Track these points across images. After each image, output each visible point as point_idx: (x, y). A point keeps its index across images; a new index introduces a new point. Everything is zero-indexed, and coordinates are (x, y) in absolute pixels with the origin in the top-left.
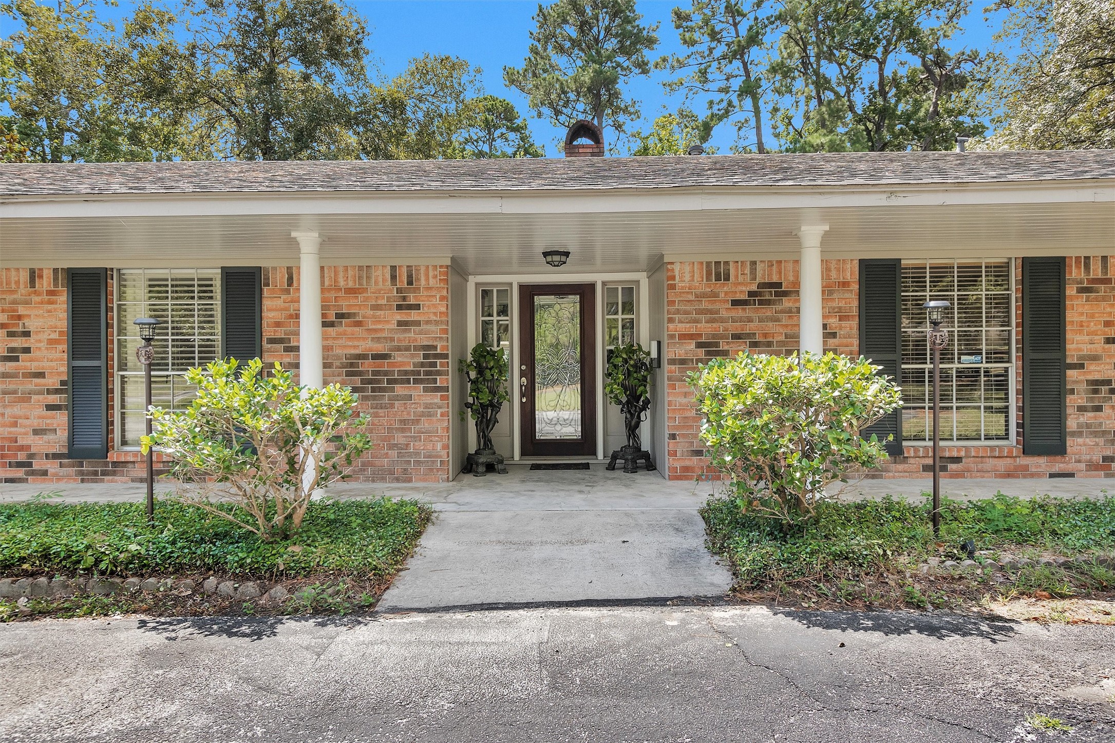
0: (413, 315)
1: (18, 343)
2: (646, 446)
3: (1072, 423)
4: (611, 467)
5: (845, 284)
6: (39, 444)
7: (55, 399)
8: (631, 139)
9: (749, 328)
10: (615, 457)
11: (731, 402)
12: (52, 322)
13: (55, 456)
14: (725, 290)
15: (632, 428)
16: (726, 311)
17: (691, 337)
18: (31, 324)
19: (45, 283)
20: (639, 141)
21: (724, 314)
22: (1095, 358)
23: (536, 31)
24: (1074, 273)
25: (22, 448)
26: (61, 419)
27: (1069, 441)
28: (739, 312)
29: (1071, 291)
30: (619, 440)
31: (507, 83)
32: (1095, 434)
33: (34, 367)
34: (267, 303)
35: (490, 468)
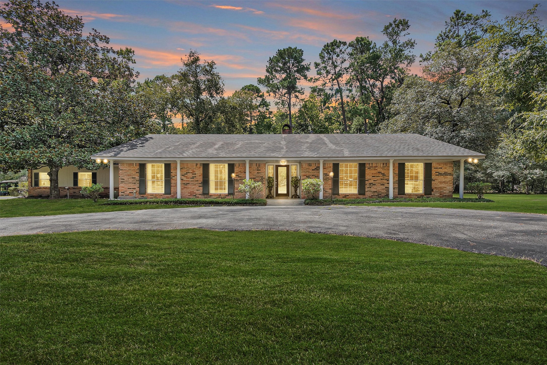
0: (259, 171)
1: (194, 176)
2: (298, 194)
3: (366, 190)
4: (292, 198)
5: (330, 167)
6: (197, 192)
7: (200, 185)
8: (301, 101)
9: (315, 174)
10: (293, 196)
11: (305, 184)
12: (200, 172)
13: (200, 194)
14: (311, 168)
15: (296, 191)
16: (311, 171)
17: (305, 175)
18: (196, 173)
19: (198, 166)
20: (304, 103)
21: (311, 172)
22: (370, 179)
23: (268, 65)
24: (367, 166)
25: (195, 193)
26: (201, 188)
27: (366, 193)
28: (313, 171)
29: (366, 168)
30: (294, 193)
31: (259, 83)
32: (370, 192)
33: (196, 179)
34: (235, 169)
35: (271, 198)
